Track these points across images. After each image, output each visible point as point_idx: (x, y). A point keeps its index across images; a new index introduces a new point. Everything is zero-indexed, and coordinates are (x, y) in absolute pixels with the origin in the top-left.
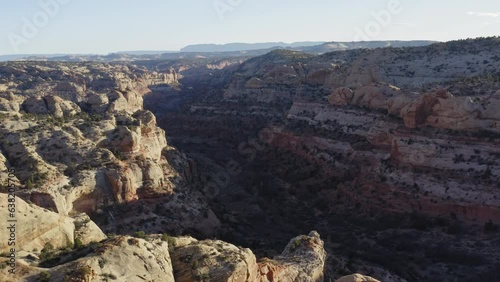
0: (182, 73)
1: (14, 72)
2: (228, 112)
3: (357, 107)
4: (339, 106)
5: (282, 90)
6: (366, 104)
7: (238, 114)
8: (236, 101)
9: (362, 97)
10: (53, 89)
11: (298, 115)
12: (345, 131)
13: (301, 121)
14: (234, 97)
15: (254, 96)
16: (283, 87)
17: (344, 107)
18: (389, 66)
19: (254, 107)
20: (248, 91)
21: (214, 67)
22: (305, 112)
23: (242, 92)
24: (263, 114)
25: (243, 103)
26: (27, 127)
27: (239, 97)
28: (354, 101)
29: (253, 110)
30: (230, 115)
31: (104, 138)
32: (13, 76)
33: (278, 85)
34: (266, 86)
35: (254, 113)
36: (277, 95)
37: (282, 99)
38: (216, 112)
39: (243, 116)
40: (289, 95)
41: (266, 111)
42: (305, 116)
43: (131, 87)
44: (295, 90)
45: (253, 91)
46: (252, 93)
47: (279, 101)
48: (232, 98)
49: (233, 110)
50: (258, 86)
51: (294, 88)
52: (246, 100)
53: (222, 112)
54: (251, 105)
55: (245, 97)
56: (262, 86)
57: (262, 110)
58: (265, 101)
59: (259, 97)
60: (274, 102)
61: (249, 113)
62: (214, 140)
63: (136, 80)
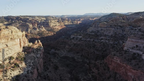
0: (81, 21)
2: (89, 39)
5: (117, 29)
7: (94, 41)
8: (93, 34)
11: (132, 48)
13: (135, 54)
14: (92, 32)
15: (102, 31)
16: (119, 27)
19: (102, 37)
20: (100, 29)
21: (92, 19)
23: (97, 29)
24: (107, 41)
25: (97, 35)
27: (95, 32)
29: (102, 39)
30: (89, 41)
32: (10, 20)
33: (116, 26)
34: (109, 26)
35: (102, 41)
36: (115, 31)
37: (118, 33)
38: (83, 39)
39: (96, 42)
40: (121, 31)
41: (109, 40)
42: (137, 50)
43: (57, 25)
44: (125, 29)
45: (102, 29)
46: (102, 30)
47: (116, 35)
48: (91, 32)
49: (91, 38)
50: (105, 26)
51: (124, 28)
52: (99, 34)
53: (85, 39)
54: (101, 36)
55: (98, 32)
56: (107, 26)
57: (106, 39)
58: (108, 34)
59: (105, 32)
60: (113, 35)
61: (99, 40)
62: (79, 55)
63: (60, 23)
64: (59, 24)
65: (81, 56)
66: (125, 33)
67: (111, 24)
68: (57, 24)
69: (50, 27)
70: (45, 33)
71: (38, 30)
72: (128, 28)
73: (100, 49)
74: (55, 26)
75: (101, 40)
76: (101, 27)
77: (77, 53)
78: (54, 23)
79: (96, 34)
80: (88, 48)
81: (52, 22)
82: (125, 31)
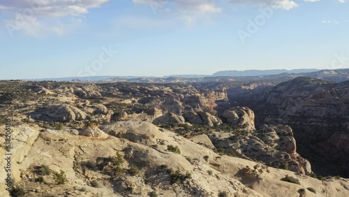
1: (131, 91)
8: (298, 115)
10: (163, 104)
16: (332, 106)
21: (247, 88)
25: (303, 116)
26: (229, 137)
29: (312, 122)
31: (276, 144)
32: (131, 93)
46: (309, 110)
52: (306, 115)
66: (341, 113)
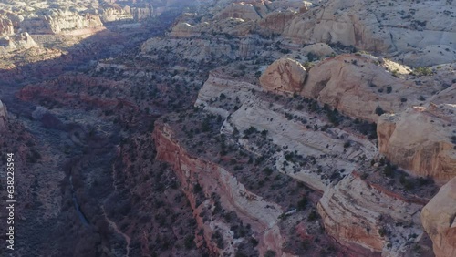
2: (142, 74)
3: (312, 106)
4: (277, 98)
5: (218, 42)
6: (331, 102)
7: (154, 77)
9: (323, 83)
11: (212, 102)
12: (279, 166)
13: (212, 117)
14: (154, 52)
15: (180, 50)
17: (287, 102)
18: (383, 10)
19: (177, 67)
22: (223, 96)
23: (165, 45)
24: (188, 79)
27: (161, 52)
28: (307, 92)
30: (143, 80)
33: (215, 34)
34: (199, 35)
35: (176, 77)
36: (212, 50)
37: (218, 56)
38: (126, 73)
39: (160, 82)
40: (229, 50)
41: (192, 75)
42: (220, 106)
43: (80, 25)
44: (239, 42)
45: (181, 43)
47: (213, 60)
48: (150, 53)
49: (148, 71)
50: (189, 35)
51: (238, 40)
53: (133, 74)
54: (174, 64)
55: (168, 52)
56: (193, 35)
57: (186, 73)
58: (193, 58)
59: (186, 53)
60: (206, 61)
61: (169, 76)
62: (110, 120)
63: (88, 18)
64: (86, 22)
65: (115, 122)
67: (203, 30)
68: (79, 21)
69: (53, 34)
70: (34, 53)
71: (12, 45)
72: (247, 41)
73: (167, 100)
74: (73, 29)
75: (173, 75)
76: (177, 38)
77: (107, 114)
78: (69, 21)
79: (163, 59)
80: (136, 98)
81: (63, 18)
82: (238, 48)
